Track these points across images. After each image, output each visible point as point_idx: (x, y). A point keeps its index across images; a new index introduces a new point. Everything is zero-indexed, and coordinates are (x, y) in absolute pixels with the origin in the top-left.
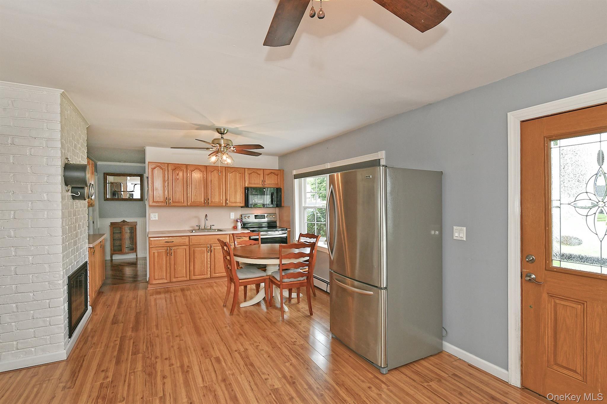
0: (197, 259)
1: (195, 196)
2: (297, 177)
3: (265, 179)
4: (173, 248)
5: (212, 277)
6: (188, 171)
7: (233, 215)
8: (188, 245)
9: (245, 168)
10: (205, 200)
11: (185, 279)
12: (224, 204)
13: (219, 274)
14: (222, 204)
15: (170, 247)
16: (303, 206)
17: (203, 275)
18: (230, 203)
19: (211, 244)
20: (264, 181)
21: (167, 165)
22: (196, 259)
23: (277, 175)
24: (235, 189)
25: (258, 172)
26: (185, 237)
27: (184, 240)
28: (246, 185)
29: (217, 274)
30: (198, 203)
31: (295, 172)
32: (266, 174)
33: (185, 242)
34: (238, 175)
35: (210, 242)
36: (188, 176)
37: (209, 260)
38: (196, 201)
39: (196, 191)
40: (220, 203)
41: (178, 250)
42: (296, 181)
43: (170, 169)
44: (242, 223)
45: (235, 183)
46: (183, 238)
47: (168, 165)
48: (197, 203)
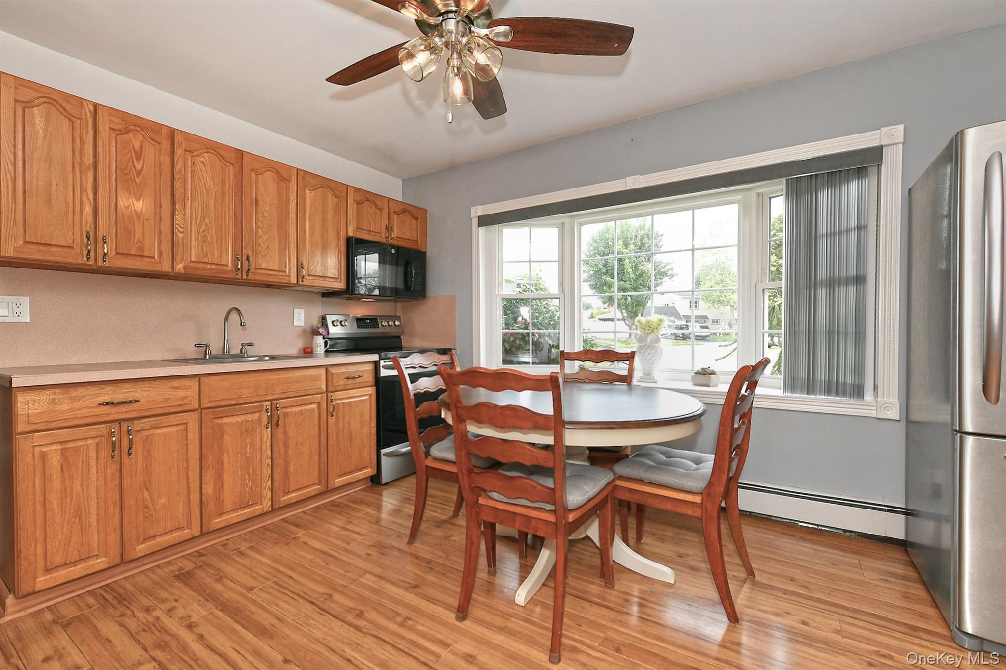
0: (228, 455)
1: (204, 241)
2: (486, 221)
3: (392, 222)
4: (138, 425)
5: (276, 506)
6: (179, 152)
7: (301, 317)
8: (196, 410)
9: (347, 185)
10: (236, 259)
11: (186, 533)
12: (293, 280)
13: (299, 493)
14: (288, 278)
15: (120, 421)
16: (497, 292)
17: (248, 506)
18: (308, 278)
19: (274, 399)
20: (389, 229)
21: (92, 108)
22: (225, 455)
23: (416, 219)
24: (322, 238)
25: (378, 202)
26: (186, 382)
27: (181, 393)
28: (351, 234)
29: (294, 495)
30: (213, 267)
31: (480, 211)
32: (394, 212)
33: (183, 398)
34: (331, 201)
35: (272, 394)
36: (180, 171)
37: (270, 454)
38: (206, 260)
39: (206, 225)
40: (282, 274)
41: (157, 431)
42: (482, 230)
43: (103, 127)
44: (328, 338)
45: (324, 220)
46: (176, 383)
47: (95, 111)
48: (208, 266)
